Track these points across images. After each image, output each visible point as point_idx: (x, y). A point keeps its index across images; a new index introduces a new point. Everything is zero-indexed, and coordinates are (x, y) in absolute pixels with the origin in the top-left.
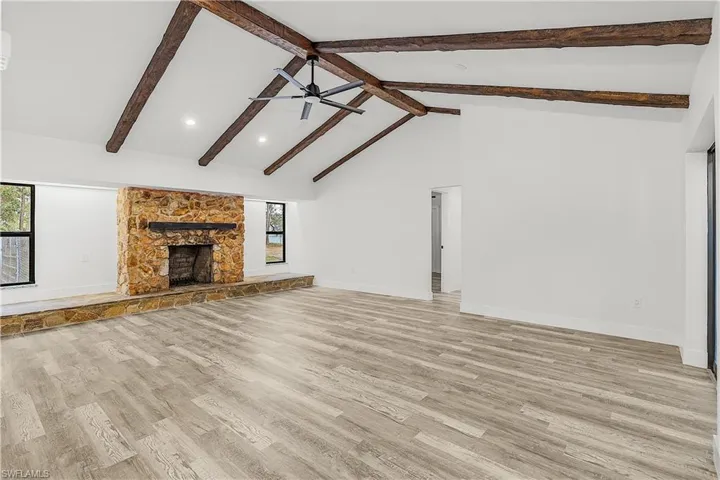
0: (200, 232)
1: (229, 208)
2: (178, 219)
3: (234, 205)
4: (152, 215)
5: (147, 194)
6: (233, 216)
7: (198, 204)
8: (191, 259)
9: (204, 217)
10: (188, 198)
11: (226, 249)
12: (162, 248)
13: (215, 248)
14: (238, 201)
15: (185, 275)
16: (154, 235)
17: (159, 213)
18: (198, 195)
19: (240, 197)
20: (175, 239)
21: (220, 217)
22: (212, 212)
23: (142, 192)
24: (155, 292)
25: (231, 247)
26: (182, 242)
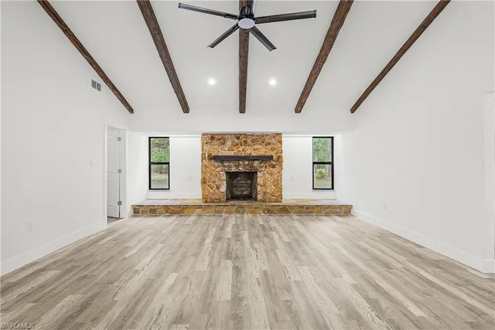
0: (247, 163)
1: (269, 144)
2: (232, 153)
3: (273, 141)
4: (215, 151)
5: (212, 137)
6: (273, 149)
7: (246, 142)
8: (249, 182)
9: (249, 151)
10: (238, 138)
11: (268, 176)
12: (221, 173)
13: (259, 174)
14: (277, 138)
15: (245, 193)
16: (216, 164)
17: (220, 150)
18: (245, 135)
19: (279, 134)
20: (230, 167)
21: (262, 151)
22: (256, 147)
23: (209, 136)
24: (217, 202)
25: (271, 174)
26: (234, 169)
